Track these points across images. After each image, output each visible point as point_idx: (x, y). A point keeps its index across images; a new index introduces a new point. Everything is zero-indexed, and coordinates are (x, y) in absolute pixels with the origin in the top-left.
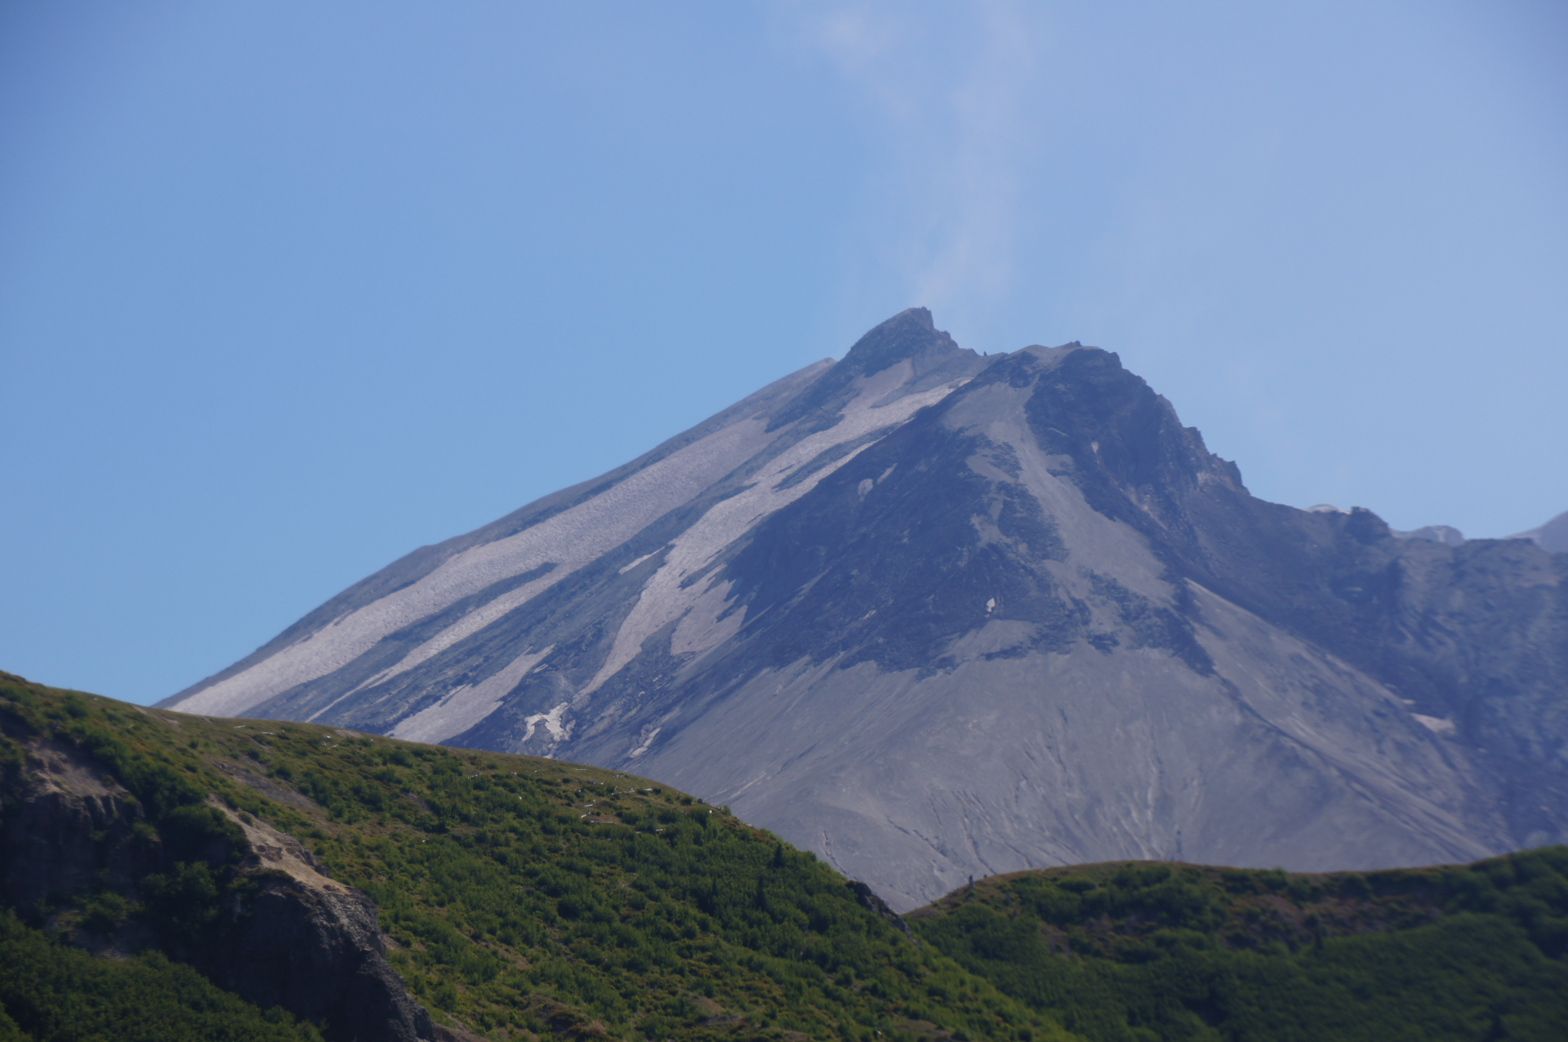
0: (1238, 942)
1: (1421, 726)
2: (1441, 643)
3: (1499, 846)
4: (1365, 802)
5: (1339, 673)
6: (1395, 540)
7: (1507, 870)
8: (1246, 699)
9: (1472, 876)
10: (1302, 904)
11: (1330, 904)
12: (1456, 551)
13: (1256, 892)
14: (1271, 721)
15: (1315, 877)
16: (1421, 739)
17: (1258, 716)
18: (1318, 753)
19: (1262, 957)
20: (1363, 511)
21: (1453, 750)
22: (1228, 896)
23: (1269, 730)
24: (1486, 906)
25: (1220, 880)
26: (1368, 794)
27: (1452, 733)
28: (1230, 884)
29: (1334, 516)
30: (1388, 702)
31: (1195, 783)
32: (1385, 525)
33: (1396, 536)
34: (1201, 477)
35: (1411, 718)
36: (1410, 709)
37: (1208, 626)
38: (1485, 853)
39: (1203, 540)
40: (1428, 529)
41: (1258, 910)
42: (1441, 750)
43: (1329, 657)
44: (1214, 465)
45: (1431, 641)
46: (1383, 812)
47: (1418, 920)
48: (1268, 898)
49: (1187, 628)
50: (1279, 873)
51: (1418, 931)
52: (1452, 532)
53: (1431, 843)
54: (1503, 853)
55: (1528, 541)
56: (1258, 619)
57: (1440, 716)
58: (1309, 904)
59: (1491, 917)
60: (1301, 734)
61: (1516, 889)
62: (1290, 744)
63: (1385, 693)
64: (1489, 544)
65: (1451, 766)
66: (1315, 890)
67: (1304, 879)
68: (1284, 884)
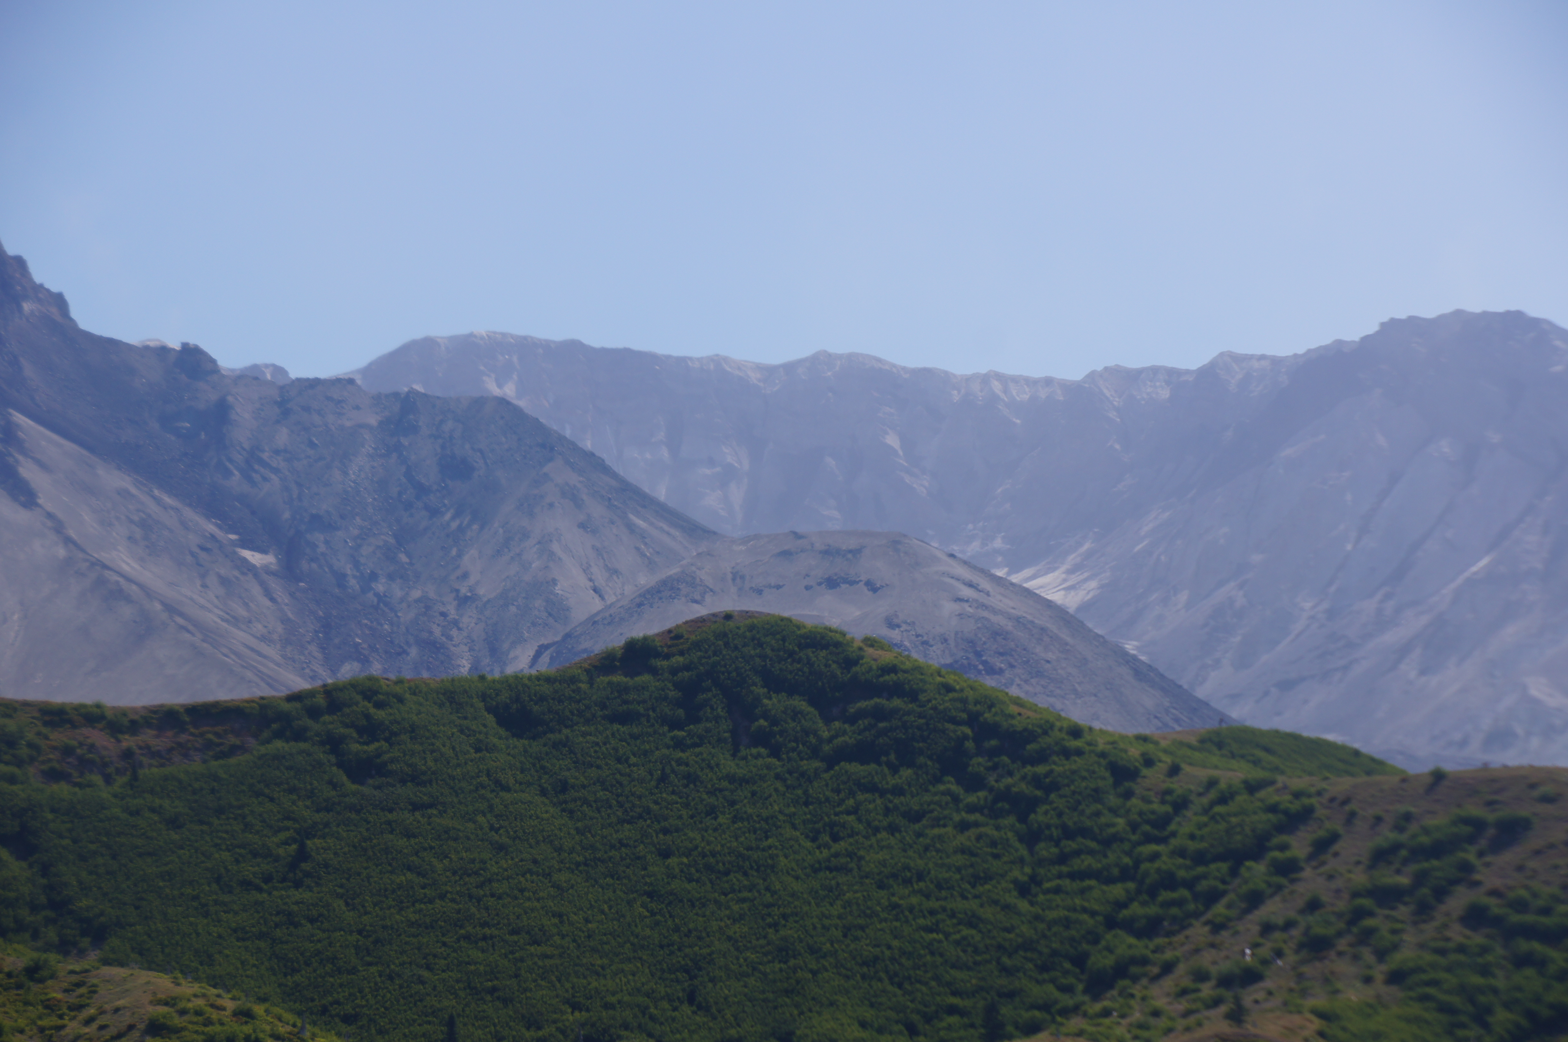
0: (54, 775)
1: (245, 560)
2: (265, 479)
3: (313, 678)
4: (187, 636)
5: (165, 507)
6: (223, 376)
7: (320, 700)
8: (72, 533)
9: (286, 706)
10: (120, 736)
11: (148, 736)
12: (282, 388)
13: (74, 726)
14: (96, 555)
15: (134, 710)
16: (243, 574)
17: (83, 550)
18: (141, 586)
19: (77, 789)
20: (192, 347)
21: (275, 585)
22: (44, 730)
23: (93, 564)
24: (299, 736)
25: (36, 714)
26: (190, 627)
27: (274, 567)
28: (47, 718)
29: (163, 351)
30: (213, 537)
31: (16, 617)
32: (213, 362)
33: (223, 372)
34: (27, 306)
35: (235, 553)
36: (233, 543)
37: (33, 458)
38: (301, 684)
39: (29, 370)
40: (255, 367)
41: (74, 743)
42: (262, 584)
43: (156, 492)
44: (40, 295)
45: (257, 477)
46: (205, 645)
47: (234, 750)
48: (86, 731)
49: (11, 460)
50: (98, 706)
51: (233, 761)
52: (279, 370)
53: (249, 674)
54: (319, 683)
55: (351, 381)
56: (84, 452)
57: (263, 551)
58: (127, 737)
59: (302, 745)
60: (125, 568)
61: (327, 718)
62: (115, 578)
63: (211, 528)
64: (314, 383)
65: (272, 599)
66: (133, 722)
67: (123, 712)
68: (102, 717)
